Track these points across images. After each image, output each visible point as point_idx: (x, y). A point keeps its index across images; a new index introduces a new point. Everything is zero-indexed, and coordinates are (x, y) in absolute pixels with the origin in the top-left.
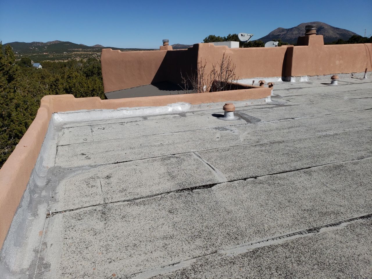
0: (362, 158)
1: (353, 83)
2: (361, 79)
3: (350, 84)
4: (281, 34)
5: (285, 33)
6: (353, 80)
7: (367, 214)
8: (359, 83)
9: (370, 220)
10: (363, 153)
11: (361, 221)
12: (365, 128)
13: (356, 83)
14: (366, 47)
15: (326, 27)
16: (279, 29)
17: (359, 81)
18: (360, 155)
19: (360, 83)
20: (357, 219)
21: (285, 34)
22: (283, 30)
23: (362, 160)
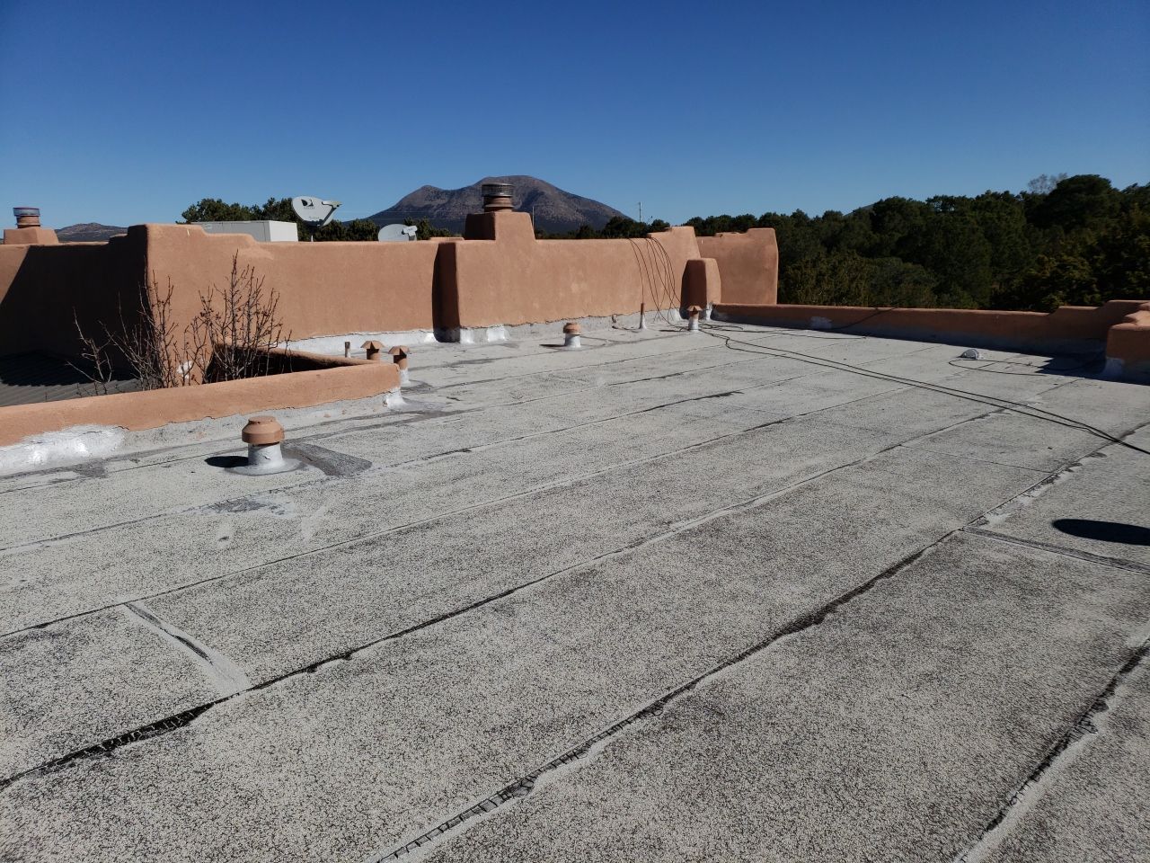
0: (640, 541)
1: (617, 343)
2: (634, 331)
3: (611, 345)
4: (433, 203)
5: (444, 202)
6: (617, 335)
7: (653, 701)
8: (629, 343)
9: (661, 717)
10: (642, 528)
11: (638, 725)
12: (646, 458)
13: (624, 343)
14: (636, 248)
15: (548, 192)
16: (425, 189)
17: (629, 336)
18: (634, 536)
19: (633, 342)
20: (630, 723)
21: (444, 205)
22: (438, 193)
23: (640, 547)
